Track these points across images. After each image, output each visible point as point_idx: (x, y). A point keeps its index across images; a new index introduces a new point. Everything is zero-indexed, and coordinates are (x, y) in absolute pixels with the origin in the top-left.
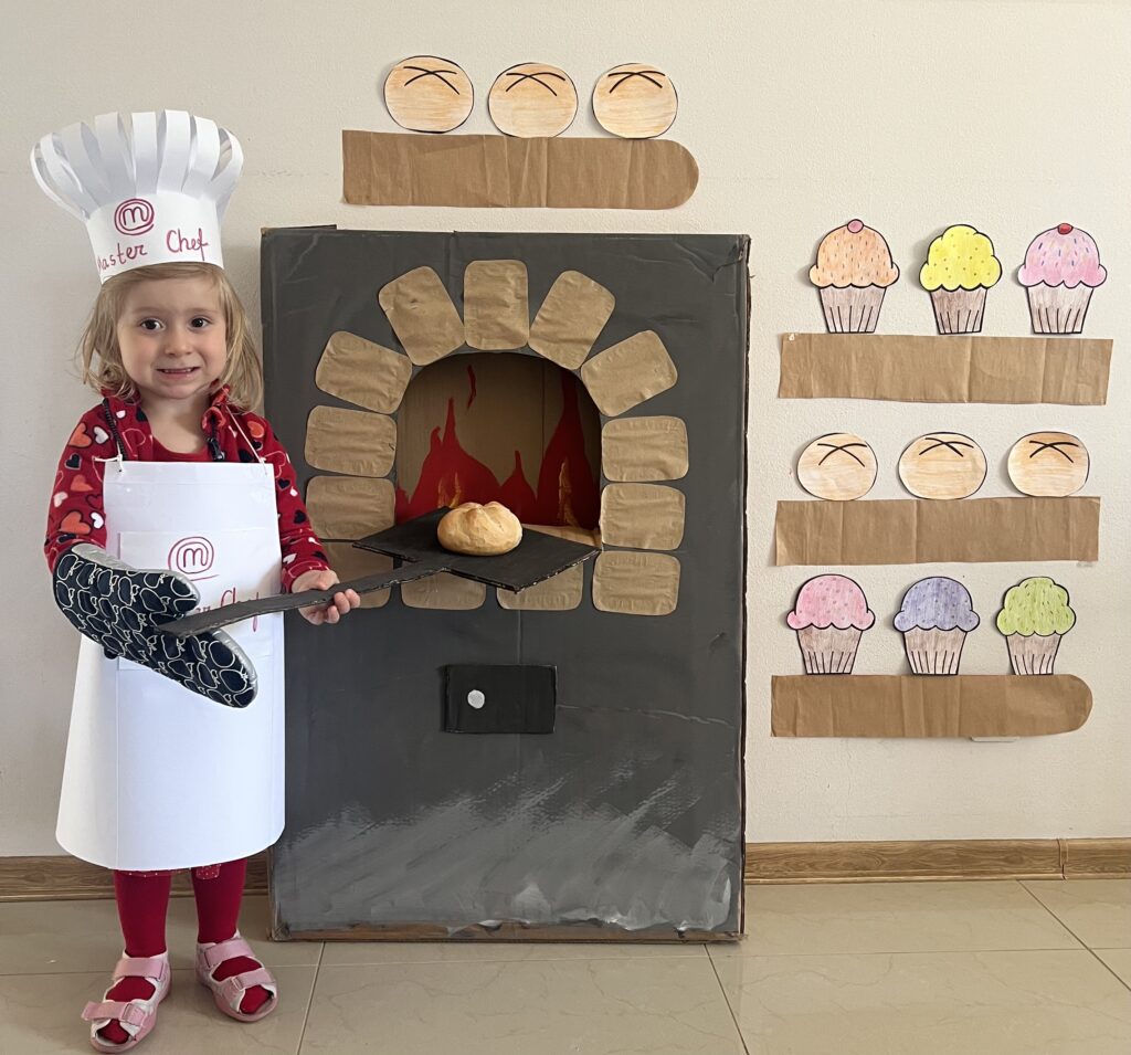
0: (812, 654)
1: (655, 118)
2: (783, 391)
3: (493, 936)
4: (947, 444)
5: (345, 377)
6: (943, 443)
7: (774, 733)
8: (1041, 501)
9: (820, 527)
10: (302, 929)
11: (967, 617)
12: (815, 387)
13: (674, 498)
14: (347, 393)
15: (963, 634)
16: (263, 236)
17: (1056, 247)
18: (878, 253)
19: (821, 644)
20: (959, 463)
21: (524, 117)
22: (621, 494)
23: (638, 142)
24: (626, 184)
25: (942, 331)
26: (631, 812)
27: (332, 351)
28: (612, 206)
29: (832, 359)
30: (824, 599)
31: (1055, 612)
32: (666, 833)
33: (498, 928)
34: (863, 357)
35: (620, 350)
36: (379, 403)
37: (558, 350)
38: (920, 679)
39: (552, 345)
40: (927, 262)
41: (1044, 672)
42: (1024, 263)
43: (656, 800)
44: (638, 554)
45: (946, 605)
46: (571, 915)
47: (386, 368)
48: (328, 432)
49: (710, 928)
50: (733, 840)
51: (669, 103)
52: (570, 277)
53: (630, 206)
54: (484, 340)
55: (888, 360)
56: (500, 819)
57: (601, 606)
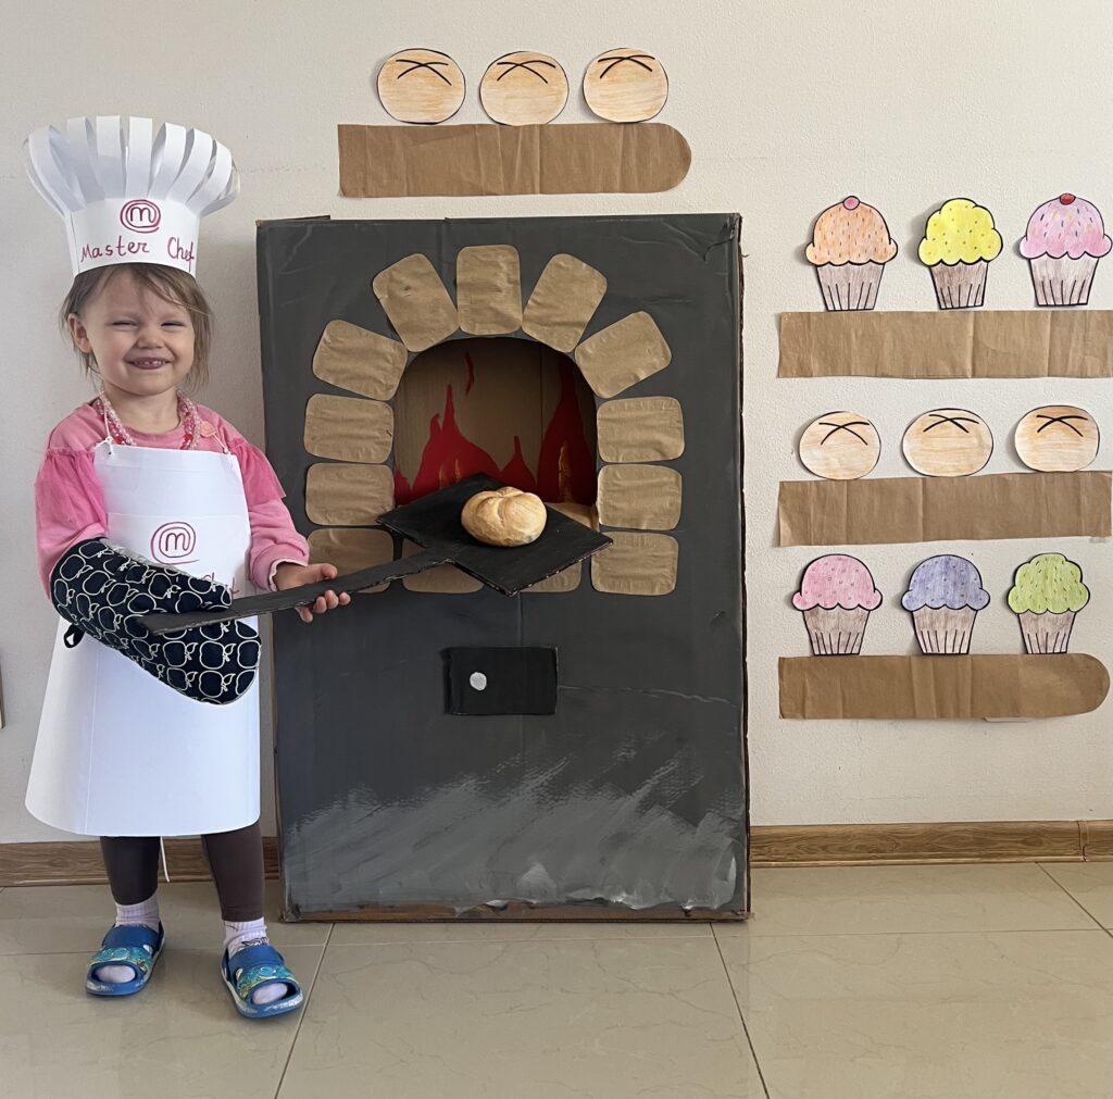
0: (819, 635)
1: (646, 102)
2: (783, 371)
3: (499, 916)
4: (951, 420)
5: (341, 365)
6: (947, 419)
7: (783, 716)
8: (1050, 475)
9: (823, 507)
10: (313, 910)
11: (976, 596)
12: (815, 366)
13: (670, 477)
14: (344, 380)
15: (973, 613)
16: (258, 228)
17: (1059, 218)
18: (876, 228)
19: (828, 625)
20: (963, 440)
21: (516, 107)
22: (618, 475)
23: (629, 127)
24: (618, 169)
25: (943, 307)
26: (635, 791)
27: (328, 339)
28: (605, 191)
29: (831, 336)
30: (830, 579)
31: (1068, 589)
32: (670, 813)
33: (505, 908)
34: (863, 335)
35: (613, 331)
36: (376, 391)
37: (552, 334)
38: (931, 657)
39: (546, 328)
40: (925, 237)
41: (1057, 650)
42: (1026, 235)
43: (658, 779)
44: (635, 535)
45: (955, 584)
46: (578, 895)
47: (381, 355)
48: (327, 420)
49: (716, 907)
50: (737, 818)
51: (660, 86)
52: (562, 260)
53: (625, 189)
54: (477, 325)
55: (888, 336)
56: (504, 799)
57: (600, 587)
